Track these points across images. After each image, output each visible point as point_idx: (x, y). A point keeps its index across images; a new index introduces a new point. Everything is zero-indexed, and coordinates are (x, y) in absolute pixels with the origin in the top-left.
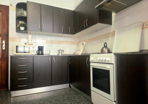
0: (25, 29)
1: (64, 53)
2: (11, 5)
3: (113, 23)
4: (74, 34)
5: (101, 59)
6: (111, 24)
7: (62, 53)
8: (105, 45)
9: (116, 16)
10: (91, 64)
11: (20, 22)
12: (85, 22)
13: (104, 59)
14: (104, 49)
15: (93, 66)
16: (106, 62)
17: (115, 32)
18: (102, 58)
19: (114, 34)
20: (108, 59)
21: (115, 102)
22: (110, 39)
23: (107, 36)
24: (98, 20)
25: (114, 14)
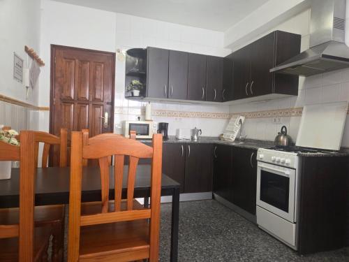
0: (140, 93)
1: (202, 135)
2: (119, 52)
3: (299, 92)
4: (223, 101)
5: (277, 159)
6: (296, 94)
7: (199, 135)
8: (284, 130)
9: (306, 81)
10: (260, 165)
11: (135, 82)
12: (249, 85)
13: (282, 160)
14: (282, 138)
15: (262, 168)
16: (285, 165)
17: (303, 108)
18: (279, 158)
19: (301, 112)
20: (288, 161)
21: (295, 223)
22: (293, 119)
23: (287, 113)
24: (273, 89)
25: (302, 79)
